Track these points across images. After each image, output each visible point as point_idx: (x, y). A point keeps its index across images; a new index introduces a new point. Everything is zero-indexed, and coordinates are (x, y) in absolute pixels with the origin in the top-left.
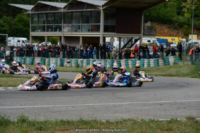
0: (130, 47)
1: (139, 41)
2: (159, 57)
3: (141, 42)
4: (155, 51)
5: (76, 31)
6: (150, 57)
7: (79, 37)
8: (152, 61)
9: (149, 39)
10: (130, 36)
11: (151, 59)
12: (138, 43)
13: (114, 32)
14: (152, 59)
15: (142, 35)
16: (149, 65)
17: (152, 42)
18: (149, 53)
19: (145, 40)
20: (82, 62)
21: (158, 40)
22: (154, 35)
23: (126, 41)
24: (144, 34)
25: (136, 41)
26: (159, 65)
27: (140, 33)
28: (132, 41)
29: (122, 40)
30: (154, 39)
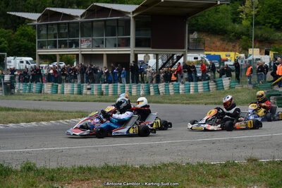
0: (171, 67)
1: (182, 58)
2: (209, 79)
3: (185, 59)
4: (204, 71)
5: (99, 47)
6: (198, 79)
7: (102, 54)
8: (200, 84)
9: (196, 55)
10: (171, 52)
11: (199, 83)
12: (181, 61)
13: (149, 47)
14: (201, 82)
15: (186, 50)
16: (196, 90)
17: (199, 59)
19: (190, 57)
20: (107, 88)
21: (208, 56)
22: (202, 50)
23: (165, 58)
24: (188, 49)
25: (179, 58)
26: (209, 90)
27: (183, 48)
28: (173, 59)
29: (160, 57)
30: (202, 55)
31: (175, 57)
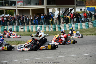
1: (73, 10)
2: (89, 21)
3: (75, 11)
4: (86, 17)
5: (27, 5)
7: (29, 9)
8: (84, 24)
9: (81, 8)
10: (67, 7)
11: (83, 23)
13: (55, 4)
14: (84, 23)
15: (75, 5)
16: (81, 27)
17: (83, 10)
18: (81, 19)
19: (78, 10)
20: (32, 28)
21: (88, 8)
22: (84, 6)
23: (64, 10)
24: (77, 5)
25: (71, 10)
26: (89, 28)
27: (74, 4)
28: (68, 11)
29: (61, 10)
30: (84, 8)
31: (69, 10)
